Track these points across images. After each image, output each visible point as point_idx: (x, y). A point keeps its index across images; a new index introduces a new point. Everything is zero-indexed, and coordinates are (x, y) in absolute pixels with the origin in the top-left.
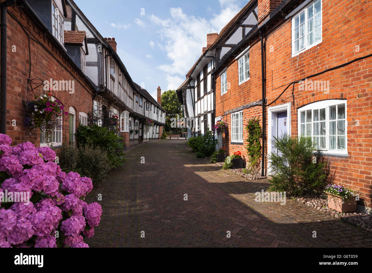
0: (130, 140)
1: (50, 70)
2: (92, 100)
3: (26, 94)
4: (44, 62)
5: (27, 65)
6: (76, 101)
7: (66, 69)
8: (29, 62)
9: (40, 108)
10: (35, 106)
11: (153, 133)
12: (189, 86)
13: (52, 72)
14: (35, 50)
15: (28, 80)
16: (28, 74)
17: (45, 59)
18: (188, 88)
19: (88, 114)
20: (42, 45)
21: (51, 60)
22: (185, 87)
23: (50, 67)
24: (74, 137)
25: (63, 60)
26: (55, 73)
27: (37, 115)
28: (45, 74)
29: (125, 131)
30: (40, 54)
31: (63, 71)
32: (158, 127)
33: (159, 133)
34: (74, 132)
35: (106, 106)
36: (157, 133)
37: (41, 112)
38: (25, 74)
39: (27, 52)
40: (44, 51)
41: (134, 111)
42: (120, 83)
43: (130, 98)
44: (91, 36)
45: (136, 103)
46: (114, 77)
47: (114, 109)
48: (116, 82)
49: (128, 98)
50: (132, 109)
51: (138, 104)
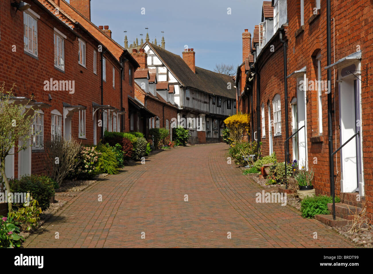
0: (208, 139)
29: (201, 130)
41: (210, 113)
42: (193, 98)
43: (205, 103)
44: (176, 81)
45: (213, 105)
46: (189, 97)
47: (191, 114)
48: (191, 99)
49: (202, 104)
50: (208, 111)
51: (215, 105)
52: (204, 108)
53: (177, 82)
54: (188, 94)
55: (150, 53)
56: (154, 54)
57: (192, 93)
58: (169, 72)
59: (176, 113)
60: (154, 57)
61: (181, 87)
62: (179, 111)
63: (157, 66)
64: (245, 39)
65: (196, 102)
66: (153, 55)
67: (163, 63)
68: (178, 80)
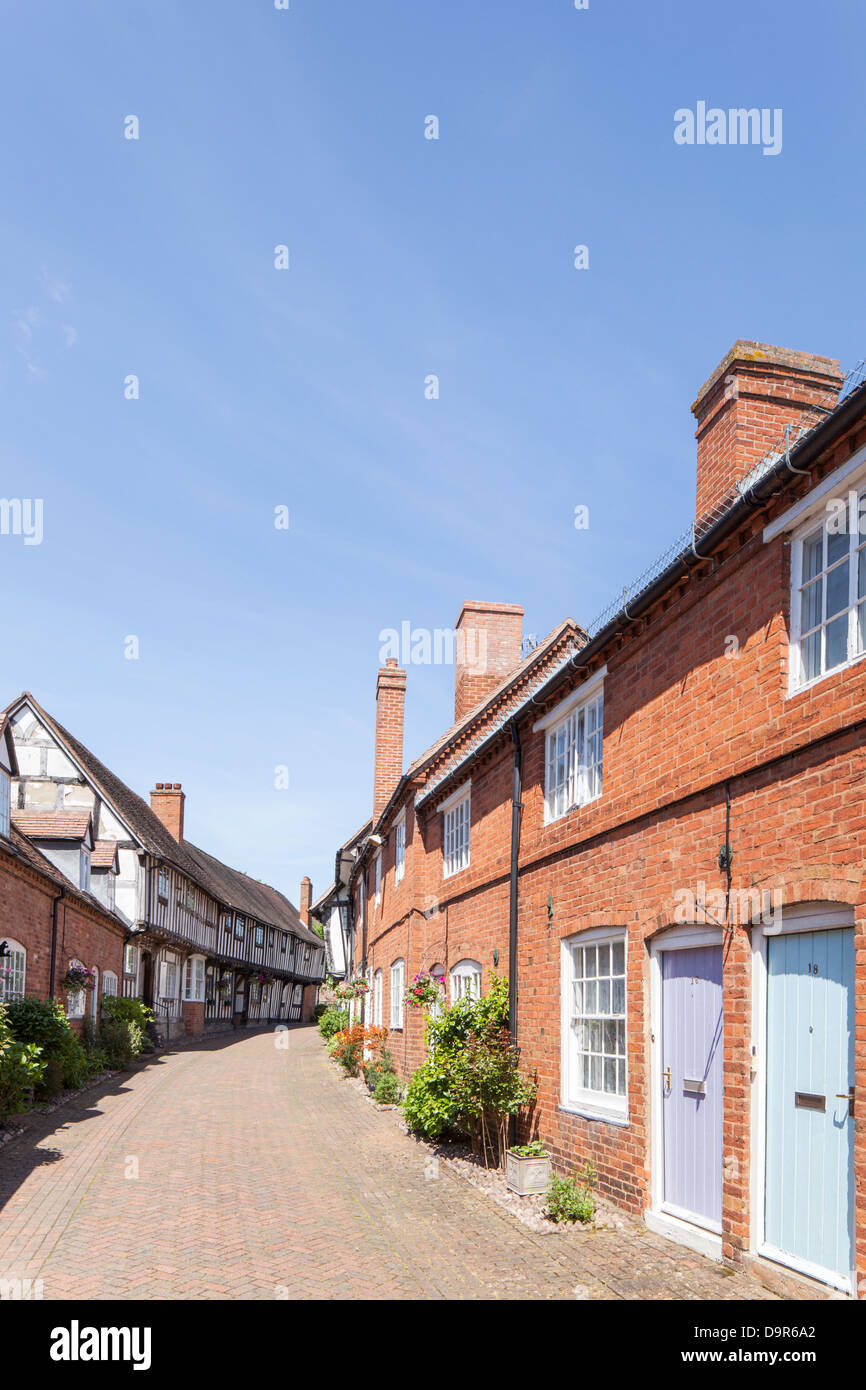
0: (208, 1021)
2: (122, 946)
6: (100, 957)
11: (282, 1005)
19: (117, 972)
22: (329, 902)
24: (96, 1008)
29: (193, 999)
32: (298, 988)
33: (300, 1006)
35: (150, 951)
36: (294, 1006)
41: (218, 952)
42: (179, 904)
43: (208, 924)
44: (125, 836)
46: (167, 897)
47: (168, 953)
48: (171, 905)
49: (202, 927)
50: (214, 947)
51: (230, 934)
52: (205, 938)
53: (129, 838)
54: (165, 886)
55: (37, 737)
57: (176, 888)
58: (103, 803)
59: (120, 942)
61: (142, 859)
62: (128, 936)
63: (60, 782)
64: (390, 691)
65: (185, 917)
66: (46, 741)
67: (81, 775)
68: (132, 833)
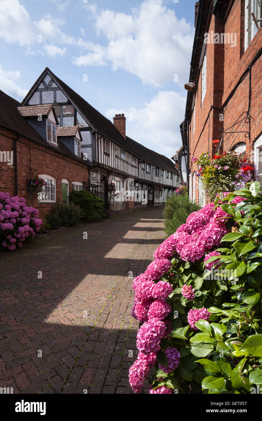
0: (137, 204)
1: (45, 161)
2: (87, 172)
3: (29, 176)
4: (40, 157)
5: (29, 161)
6: (69, 175)
7: (58, 157)
8: (30, 160)
9: (33, 183)
10: (32, 182)
12: (183, 153)
13: (46, 161)
14: (34, 153)
15: (30, 169)
16: (30, 166)
17: (40, 155)
18: (183, 156)
19: (84, 183)
20: (38, 149)
21: (45, 155)
22: (180, 154)
23: (45, 159)
24: (68, 198)
25: (54, 153)
26: (48, 161)
27: (33, 186)
28: (41, 164)
30: (37, 154)
31: (55, 159)
34: (68, 195)
35: (105, 175)
37: (34, 184)
38: (28, 166)
39: (29, 155)
40: (40, 152)
41: (139, 178)
42: (117, 157)
43: (134, 167)
44: (87, 125)
45: (142, 171)
46: (109, 153)
47: (115, 177)
48: (112, 156)
49: (130, 167)
50: (137, 176)
51: (144, 171)
52: (132, 172)
55: (52, 87)
56: (57, 86)
57: (115, 149)
58: (77, 112)
60: (57, 91)
61: (93, 134)
63: (61, 104)
65: (120, 162)
66: (55, 88)
67: (68, 100)
68: (89, 123)
